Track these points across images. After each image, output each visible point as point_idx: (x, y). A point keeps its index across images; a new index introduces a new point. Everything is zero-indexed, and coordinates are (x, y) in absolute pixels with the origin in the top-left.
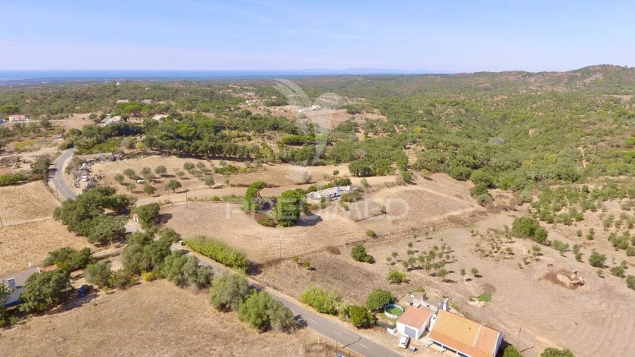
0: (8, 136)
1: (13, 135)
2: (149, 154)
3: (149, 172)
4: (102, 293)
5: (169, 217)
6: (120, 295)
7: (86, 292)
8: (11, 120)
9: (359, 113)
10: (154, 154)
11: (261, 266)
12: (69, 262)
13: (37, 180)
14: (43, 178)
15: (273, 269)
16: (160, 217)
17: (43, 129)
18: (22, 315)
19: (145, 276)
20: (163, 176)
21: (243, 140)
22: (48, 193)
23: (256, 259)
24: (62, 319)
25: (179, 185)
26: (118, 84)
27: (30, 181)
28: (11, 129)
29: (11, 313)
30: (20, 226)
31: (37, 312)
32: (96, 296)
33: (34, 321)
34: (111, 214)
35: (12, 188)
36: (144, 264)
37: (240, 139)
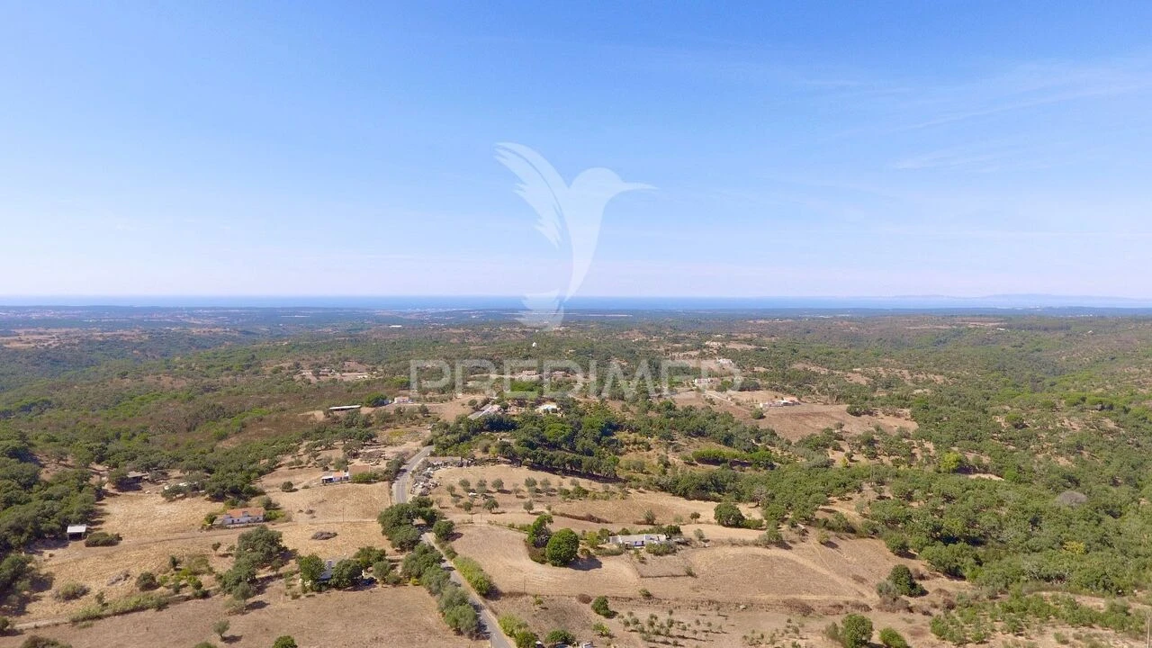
0: (387, 422)
1: (391, 421)
2: (499, 462)
3: (484, 485)
4: (380, 586)
5: (460, 535)
6: (390, 589)
7: (371, 582)
8: (396, 402)
9: (871, 414)
10: (504, 462)
11: (504, 595)
12: (370, 557)
13: (384, 480)
14: (389, 480)
15: (512, 600)
16: (453, 534)
17: (420, 416)
18: (329, 587)
19: (414, 580)
20: (499, 491)
21: (639, 449)
22: (388, 496)
23: (502, 585)
24: (350, 596)
25: (496, 505)
26: (534, 345)
27: (380, 481)
28: (392, 413)
29: (324, 584)
30: (353, 524)
31: (337, 587)
32: (375, 587)
33: (334, 592)
34: (421, 525)
35: (364, 485)
36: (415, 571)
37: (635, 447)
